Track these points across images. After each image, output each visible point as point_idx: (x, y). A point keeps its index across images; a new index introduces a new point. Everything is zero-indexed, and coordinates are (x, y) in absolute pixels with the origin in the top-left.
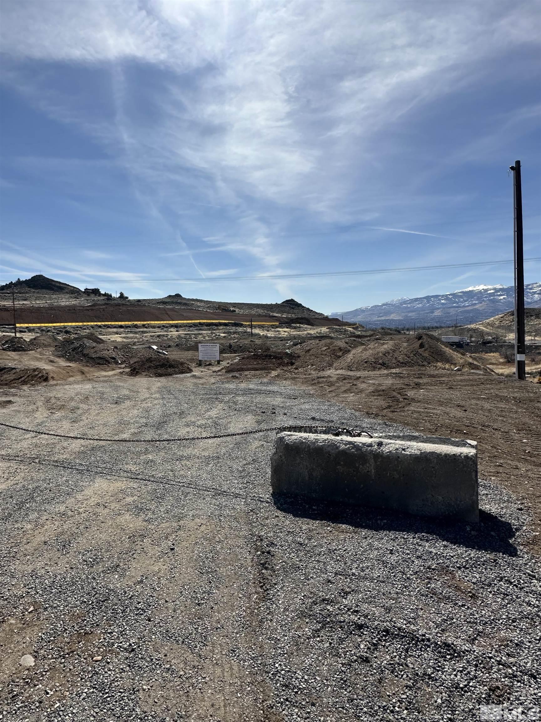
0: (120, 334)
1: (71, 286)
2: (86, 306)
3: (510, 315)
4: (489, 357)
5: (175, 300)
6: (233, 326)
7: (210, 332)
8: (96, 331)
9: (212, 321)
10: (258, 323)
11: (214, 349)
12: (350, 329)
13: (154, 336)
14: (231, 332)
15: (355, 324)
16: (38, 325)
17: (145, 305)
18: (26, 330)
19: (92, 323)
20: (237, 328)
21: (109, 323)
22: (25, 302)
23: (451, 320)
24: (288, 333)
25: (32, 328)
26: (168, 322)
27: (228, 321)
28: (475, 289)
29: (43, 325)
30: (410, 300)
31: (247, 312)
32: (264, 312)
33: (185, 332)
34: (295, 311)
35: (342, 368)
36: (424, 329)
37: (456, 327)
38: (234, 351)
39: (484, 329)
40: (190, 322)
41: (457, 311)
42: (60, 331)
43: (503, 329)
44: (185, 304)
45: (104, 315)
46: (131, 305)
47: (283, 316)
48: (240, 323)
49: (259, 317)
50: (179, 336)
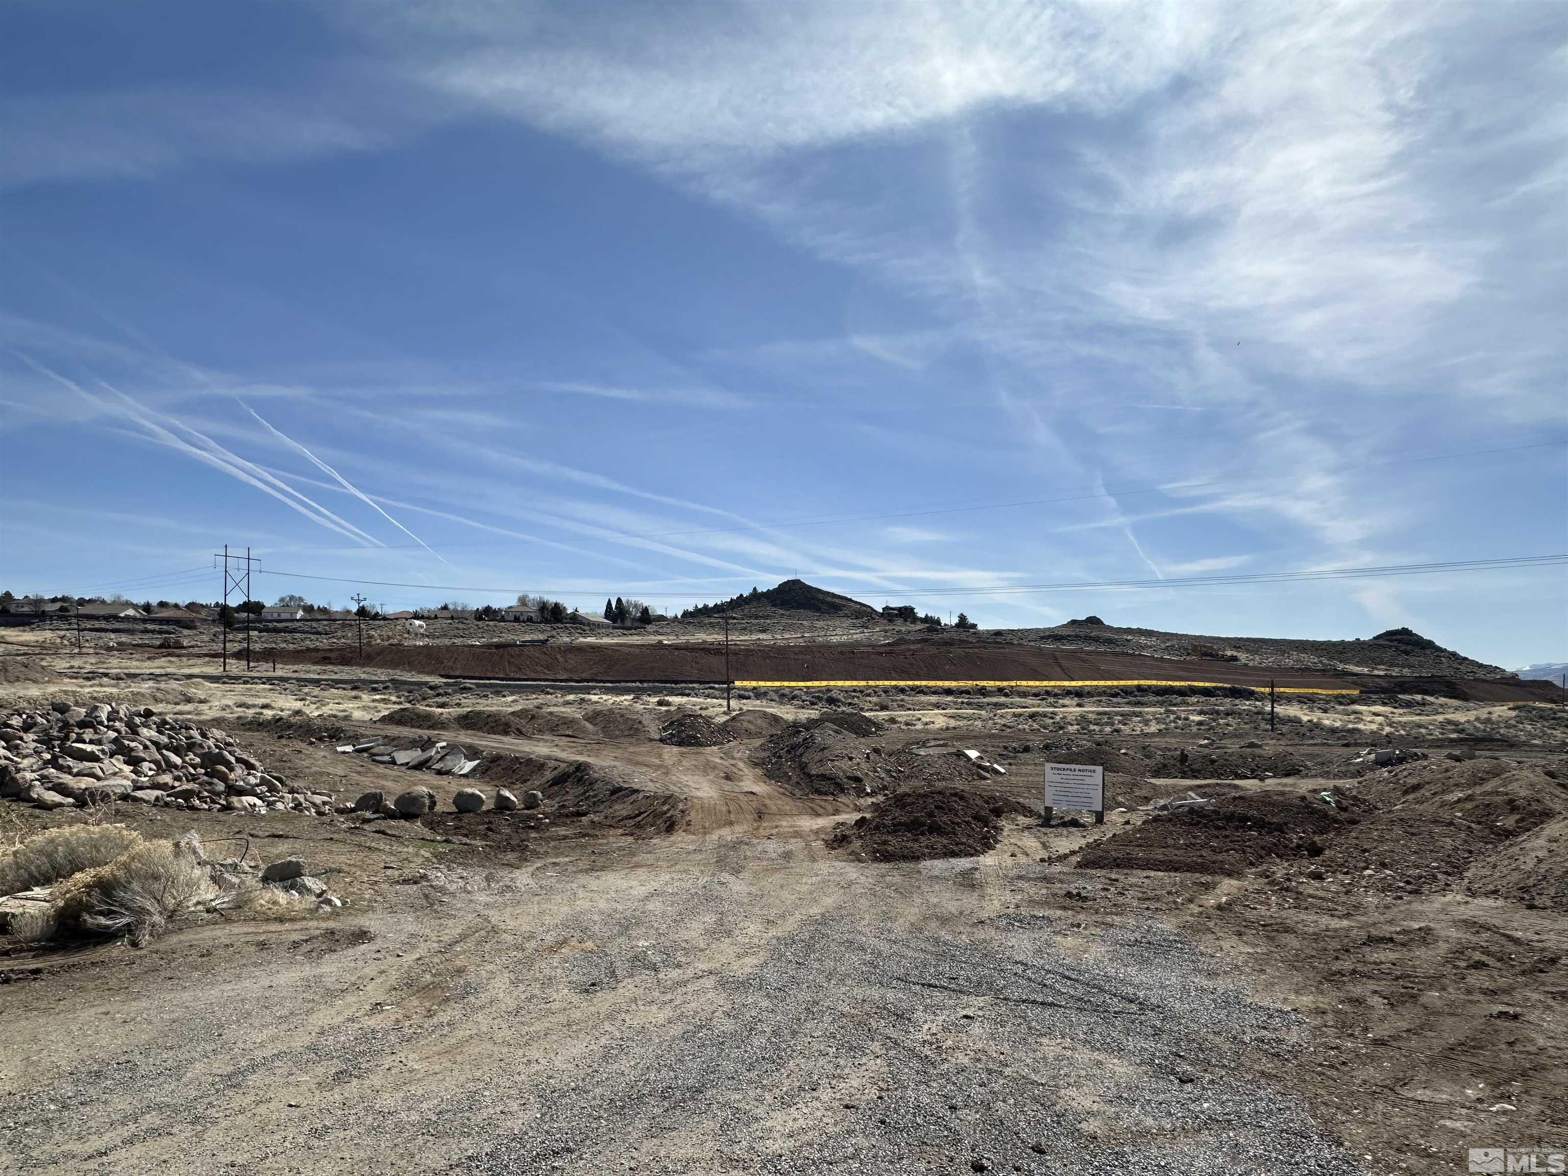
0: (943, 709)
1: (856, 602)
2: (881, 645)
5: (1083, 632)
6: (1226, 696)
7: (1162, 710)
8: (893, 701)
9: (1170, 683)
10: (1297, 691)
13: (1020, 715)
14: (1218, 713)
16: (777, 684)
17: (1012, 644)
18: (751, 694)
19: (887, 683)
20: (1237, 702)
21: (924, 683)
22: (761, 636)
24: (1386, 717)
25: (762, 690)
26: (1059, 683)
27: (1214, 684)
29: (786, 684)
31: (1269, 661)
32: (1322, 663)
33: (1100, 709)
34: (1412, 660)
40: (1115, 683)
42: (818, 698)
44: (1109, 641)
45: (912, 664)
46: (979, 642)
47: (1376, 672)
48: (1245, 690)
49: (1302, 674)
50: (1083, 717)
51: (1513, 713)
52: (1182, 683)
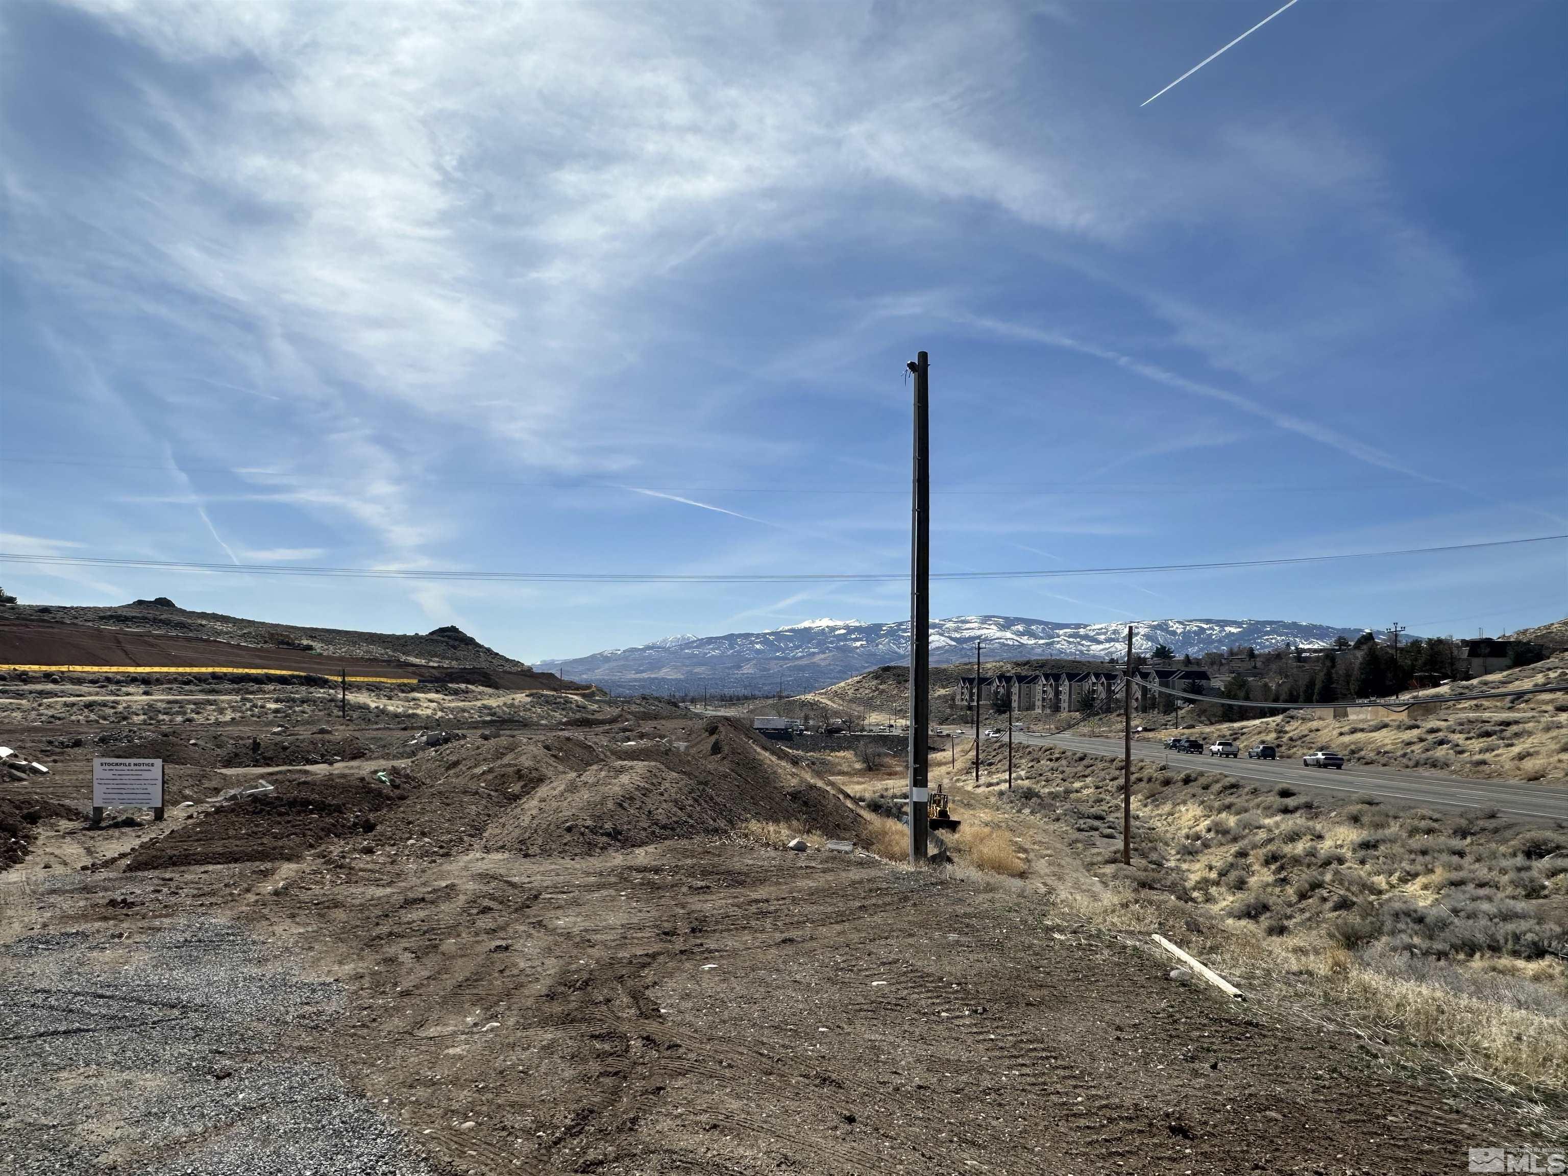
3: (872, 678)
4: (837, 760)
5: (151, 613)
6: (302, 684)
7: (238, 698)
9: (247, 671)
10: (366, 679)
12: (576, 697)
13: (73, 705)
14: (294, 700)
15: (588, 687)
17: (63, 622)
20: (312, 689)
23: (770, 684)
24: (439, 704)
26: (122, 669)
27: (290, 673)
28: (813, 625)
30: (698, 640)
31: (342, 651)
32: (387, 653)
33: (170, 697)
34: (459, 654)
36: (723, 700)
37: (780, 697)
39: (829, 703)
40: (188, 670)
41: (781, 666)
43: (859, 705)
44: (181, 625)
46: (17, 618)
47: (431, 664)
48: (320, 678)
49: (371, 664)
50: (150, 706)
51: (529, 699)
52: (259, 671)
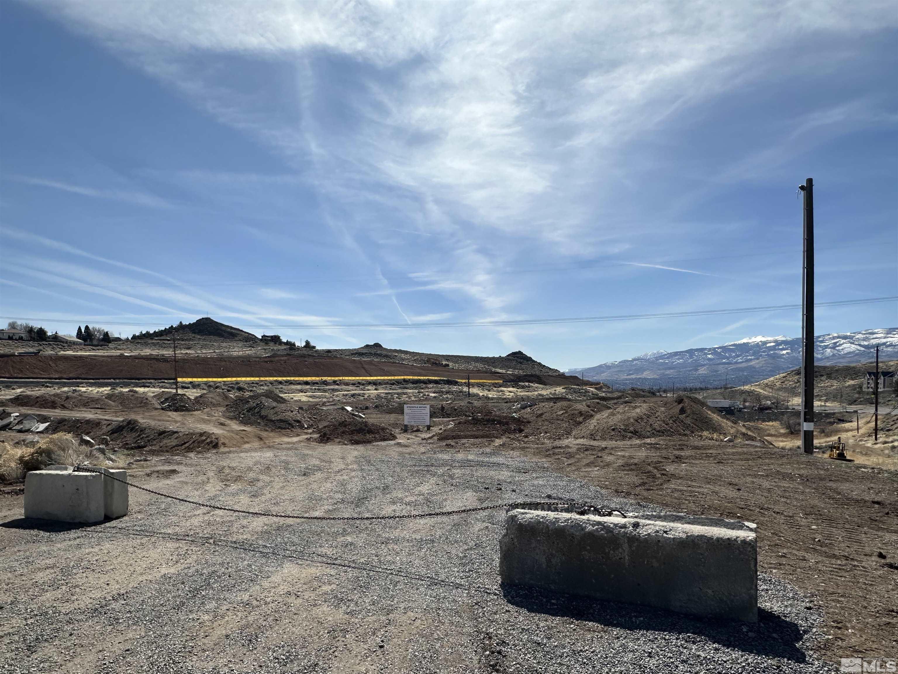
0: (305, 393)
1: (246, 333)
2: (264, 357)
3: (795, 374)
4: (767, 427)
5: (373, 351)
6: (445, 384)
7: (417, 391)
8: (276, 388)
9: (419, 377)
10: (476, 381)
11: (423, 411)
12: (591, 389)
13: (346, 395)
14: (442, 392)
15: (598, 384)
16: (205, 380)
17: (337, 357)
18: (189, 385)
19: (271, 379)
20: (451, 386)
21: (292, 378)
22: (188, 351)
23: (719, 380)
24: (515, 393)
25: (197, 383)
26: (364, 378)
27: (439, 378)
28: (750, 341)
29: (210, 379)
30: (668, 354)
31: (463, 367)
32: (485, 367)
33: (386, 391)
34: (523, 366)
35: (583, 437)
36: (685, 391)
37: (726, 388)
38: (447, 414)
39: (761, 391)
40: (393, 378)
41: (727, 369)
42: (232, 387)
43: (785, 392)
44: (386, 356)
45: (284, 368)
46: (318, 356)
47: (508, 372)
48: (454, 381)
49: (478, 373)
50: (378, 395)
51: (564, 391)
52: (425, 378)
